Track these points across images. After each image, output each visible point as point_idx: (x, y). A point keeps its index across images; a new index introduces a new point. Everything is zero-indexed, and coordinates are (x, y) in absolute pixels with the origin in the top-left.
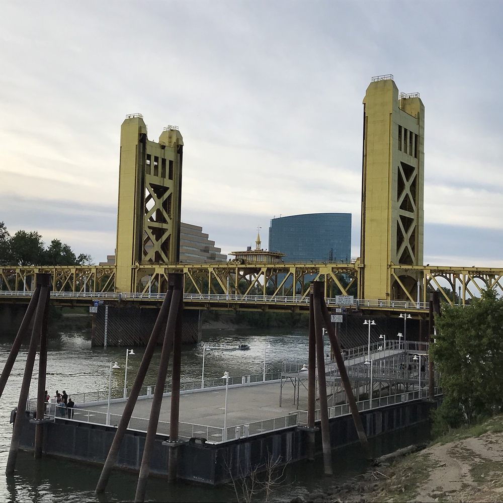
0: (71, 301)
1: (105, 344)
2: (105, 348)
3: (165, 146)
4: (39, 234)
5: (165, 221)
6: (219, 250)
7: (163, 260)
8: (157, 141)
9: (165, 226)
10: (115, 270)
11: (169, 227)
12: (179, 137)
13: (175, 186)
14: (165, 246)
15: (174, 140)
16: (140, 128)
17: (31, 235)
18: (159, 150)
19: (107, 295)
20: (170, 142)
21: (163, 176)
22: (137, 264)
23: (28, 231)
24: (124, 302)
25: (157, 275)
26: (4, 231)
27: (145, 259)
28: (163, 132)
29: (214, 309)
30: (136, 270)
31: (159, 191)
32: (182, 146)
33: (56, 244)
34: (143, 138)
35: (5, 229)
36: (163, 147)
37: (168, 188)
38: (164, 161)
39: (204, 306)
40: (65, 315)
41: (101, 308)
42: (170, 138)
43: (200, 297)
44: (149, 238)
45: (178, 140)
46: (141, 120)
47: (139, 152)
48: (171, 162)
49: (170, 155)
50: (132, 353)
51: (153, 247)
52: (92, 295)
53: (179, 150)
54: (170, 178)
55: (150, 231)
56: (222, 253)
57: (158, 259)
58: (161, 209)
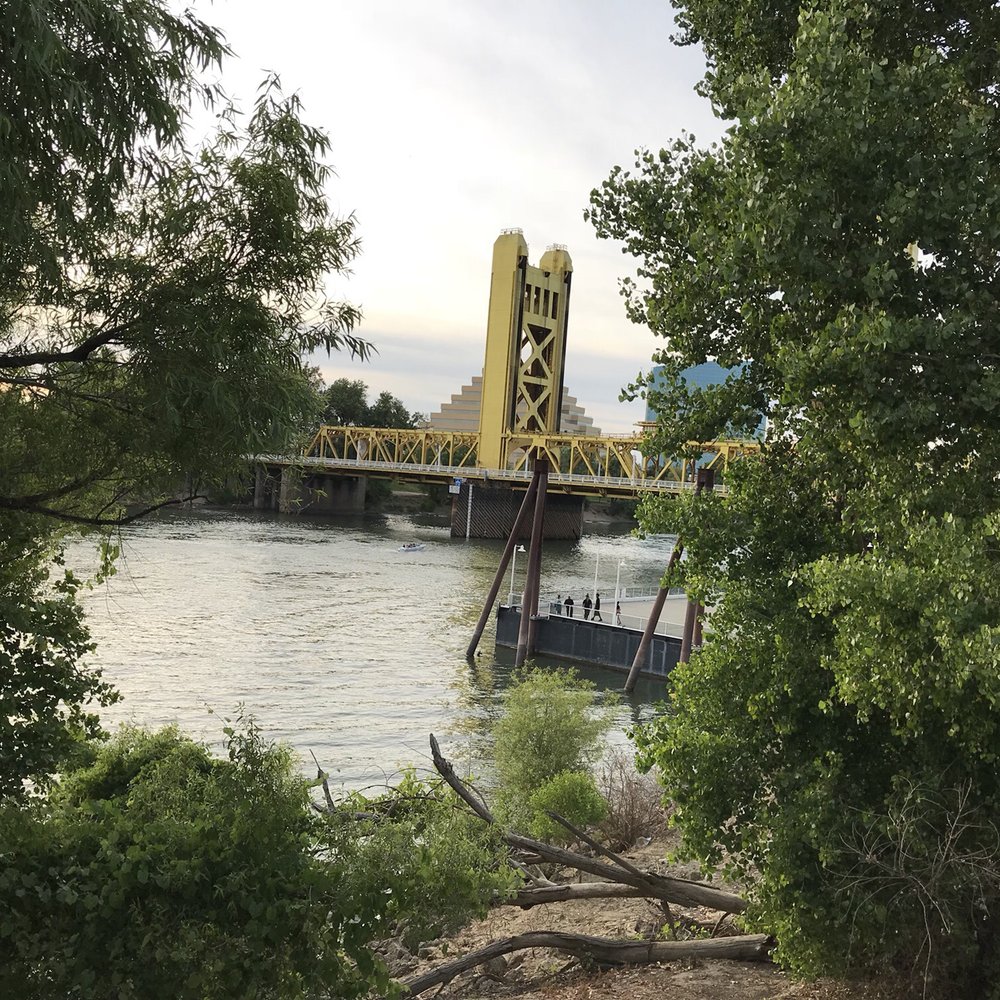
0: (418, 476)
1: (468, 534)
2: (467, 540)
3: (549, 273)
4: (365, 384)
5: (543, 375)
6: (582, 410)
7: (539, 429)
8: (537, 266)
9: (543, 382)
10: (478, 438)
11: (548, 383)
12: (568, 261)
13: (558, 330)
14: (542, 410)
15: (561, 265)
16: (520, 249)
17: (355, 385)
18: (542, 277)
19: (470, 472)
20: (555, 267)
21: (546, 314)
22: (509, 432)
23: (351, 379)
24: (490, 481)
25: (535, 448)
26: (318, 377)
27: (518, 426)
28: (546, 253)
29: (575, 493)
30: (507, 441)
31: (539, 334)
32: (570, 273)
33: (385, 398)
34: (523, 262)
35: (319, 375)
36: (547, 275)
37: (550, 331)
38: (547, 292)
39: (562, 490)
40: (395, 493)
41: (464, 488)
42: (556, 261)
43: (571, 479)
44: (522, 396)
45: (565, 264)
46: (521, 237)
47: (517, 281)
48: (555, 295)
49: (555, 285)
50: (522, 549)
51: (527, 409)
52: (449, 470)
53: (567, 278)
54: (554, 317)
55: (524, 388)
56: (585, 415)
57: (533, 425)
58: (541, 359)
